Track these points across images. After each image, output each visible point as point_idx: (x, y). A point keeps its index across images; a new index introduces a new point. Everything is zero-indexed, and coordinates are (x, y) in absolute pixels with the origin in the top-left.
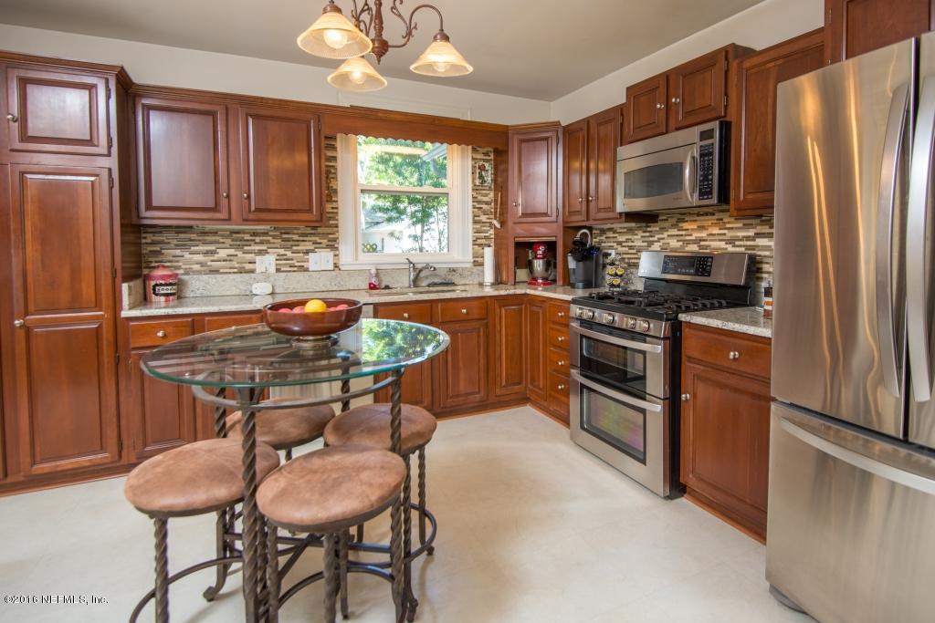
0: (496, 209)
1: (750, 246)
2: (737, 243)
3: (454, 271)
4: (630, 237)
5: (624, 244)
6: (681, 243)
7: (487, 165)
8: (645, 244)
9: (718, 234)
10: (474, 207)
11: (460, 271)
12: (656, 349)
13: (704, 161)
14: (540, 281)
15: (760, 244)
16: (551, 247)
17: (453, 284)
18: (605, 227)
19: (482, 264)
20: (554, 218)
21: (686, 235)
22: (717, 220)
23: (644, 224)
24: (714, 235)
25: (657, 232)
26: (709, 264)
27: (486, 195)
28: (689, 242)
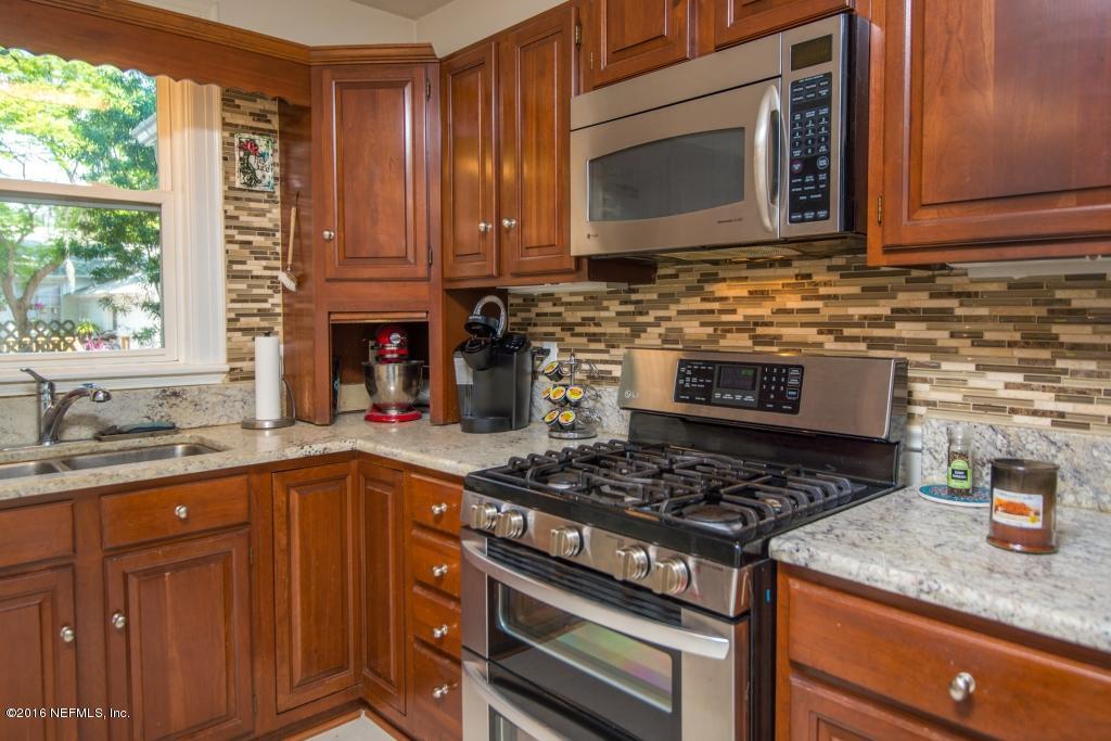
0: (285, 245)
1: (881, 338)
2: (847, 332)
3: (175, 394)
4: (590, 314)
5: (578, 330)
6: (710, 330)
7: (261, 143)
8: (627, 330)
9: (800, 311)
10: (230, 240)
11: (192, 395)
12: (713, 648)
13: (803, 123)
14: (393, 413)
15: (905, 335)
16: (415, 336)
17: (172, 429)
18: (537, 290)
19: (250, 376)
20: (421, 271)
21: (722, 312)
22: (797, 276)
23: (624, 286)
24: (790, 312)
25: (654, 305)
26: (794, 382)
27: (262, 213)
28: (728, 328)
